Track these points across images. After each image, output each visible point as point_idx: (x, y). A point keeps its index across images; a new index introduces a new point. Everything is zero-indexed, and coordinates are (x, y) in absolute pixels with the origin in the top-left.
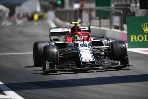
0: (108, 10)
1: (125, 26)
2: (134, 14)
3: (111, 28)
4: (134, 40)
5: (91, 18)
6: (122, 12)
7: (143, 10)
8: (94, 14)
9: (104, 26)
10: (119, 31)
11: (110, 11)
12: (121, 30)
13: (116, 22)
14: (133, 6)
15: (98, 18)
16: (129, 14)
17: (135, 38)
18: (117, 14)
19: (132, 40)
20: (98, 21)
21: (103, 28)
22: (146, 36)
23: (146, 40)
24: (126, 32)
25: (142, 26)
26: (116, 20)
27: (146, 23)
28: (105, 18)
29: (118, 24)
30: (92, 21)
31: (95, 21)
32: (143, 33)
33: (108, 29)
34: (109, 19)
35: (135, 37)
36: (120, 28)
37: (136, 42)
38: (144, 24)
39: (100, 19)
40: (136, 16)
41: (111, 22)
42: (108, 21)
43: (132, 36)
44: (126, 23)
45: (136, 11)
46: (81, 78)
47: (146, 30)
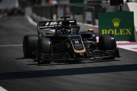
0: (82, 6)
1: (97, 21)
2: (104, 10)
3: (84, 23)
4: (105, 33)
5: (65, 14)
6: (94, 8)
7: (113, 7)
8: (68, 10)
10: (91, 25)
11: (83, 7)
14: (104, 3)
15: (72, 13)
16: (100, 10)
18: (89, 10)
22: (115, 30)
23: (116, 34)
24: (97, 26)
25: (113, 21)
26: (89, 16)
27: (116, 19)
28: (78, 14)
29: (90, 19)
32: (114, 28)
33: (81, 24)
34: (82, 14)
35: (106, 31)
36: (92, 23)
38: (114, 19)
39: (73, 15)
40: (107, 11)
41: (84, 18)
42: (81, 16)
43: (103, 31)
44: (97, 18)
45: (107, 8)
47: (116, 24)
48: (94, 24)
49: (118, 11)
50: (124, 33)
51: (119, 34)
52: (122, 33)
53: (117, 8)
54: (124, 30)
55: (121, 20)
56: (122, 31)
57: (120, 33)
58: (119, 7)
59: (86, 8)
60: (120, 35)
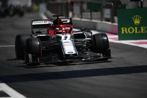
0: (99, 3)
1: (116, 18)
2: (124, 7)
3: (102, 20)
4: (124, 32)
5: (82, 11)
6: (112, 4)
7: (133, 3)
8: (85, 6)
9: (95, 19)
10: (110, 23)
11: (101, 4)
12: (112, 22)
13: (106, 14)
15: (89, 10)
16: (120, 6)
17: (126, 31)
18: (108, 7)
19: (123, 32)
20: (89, 13)
21: (94, 21)
22: (136, 28)
23: (136, 32)
24: (116, 24)
25: (133, 18)
26: (107, 13)
27: (137, 16)
28: (96, 11)
29: (109, 17)
30: (83, 14)
31: (86, 13)
32: (134, 26)
33: (99, 21)
34: (100, 11)
35: (126, 29)
36: (111, 21)
37: (127, 34)
38: (135, 16)
39: (91, 12)
40: (127, 8)
41: (102, 15)
42: (99, 13)
43: (123, 29)
44: (116, 15)
45: (126, 4)
46: (72, 70)
47: (137, 22)
48: (113, 21)
49: (138, 7)
50: (145, 31)
51: (139, 32)
52: (143, 31)
53: (138, 4)
54: (145, 28)
55: (142, 17)
56: (143, 28)
57: (141, 31)
58: (139, 3)
59: (104, 5)
60: (141, 33)
